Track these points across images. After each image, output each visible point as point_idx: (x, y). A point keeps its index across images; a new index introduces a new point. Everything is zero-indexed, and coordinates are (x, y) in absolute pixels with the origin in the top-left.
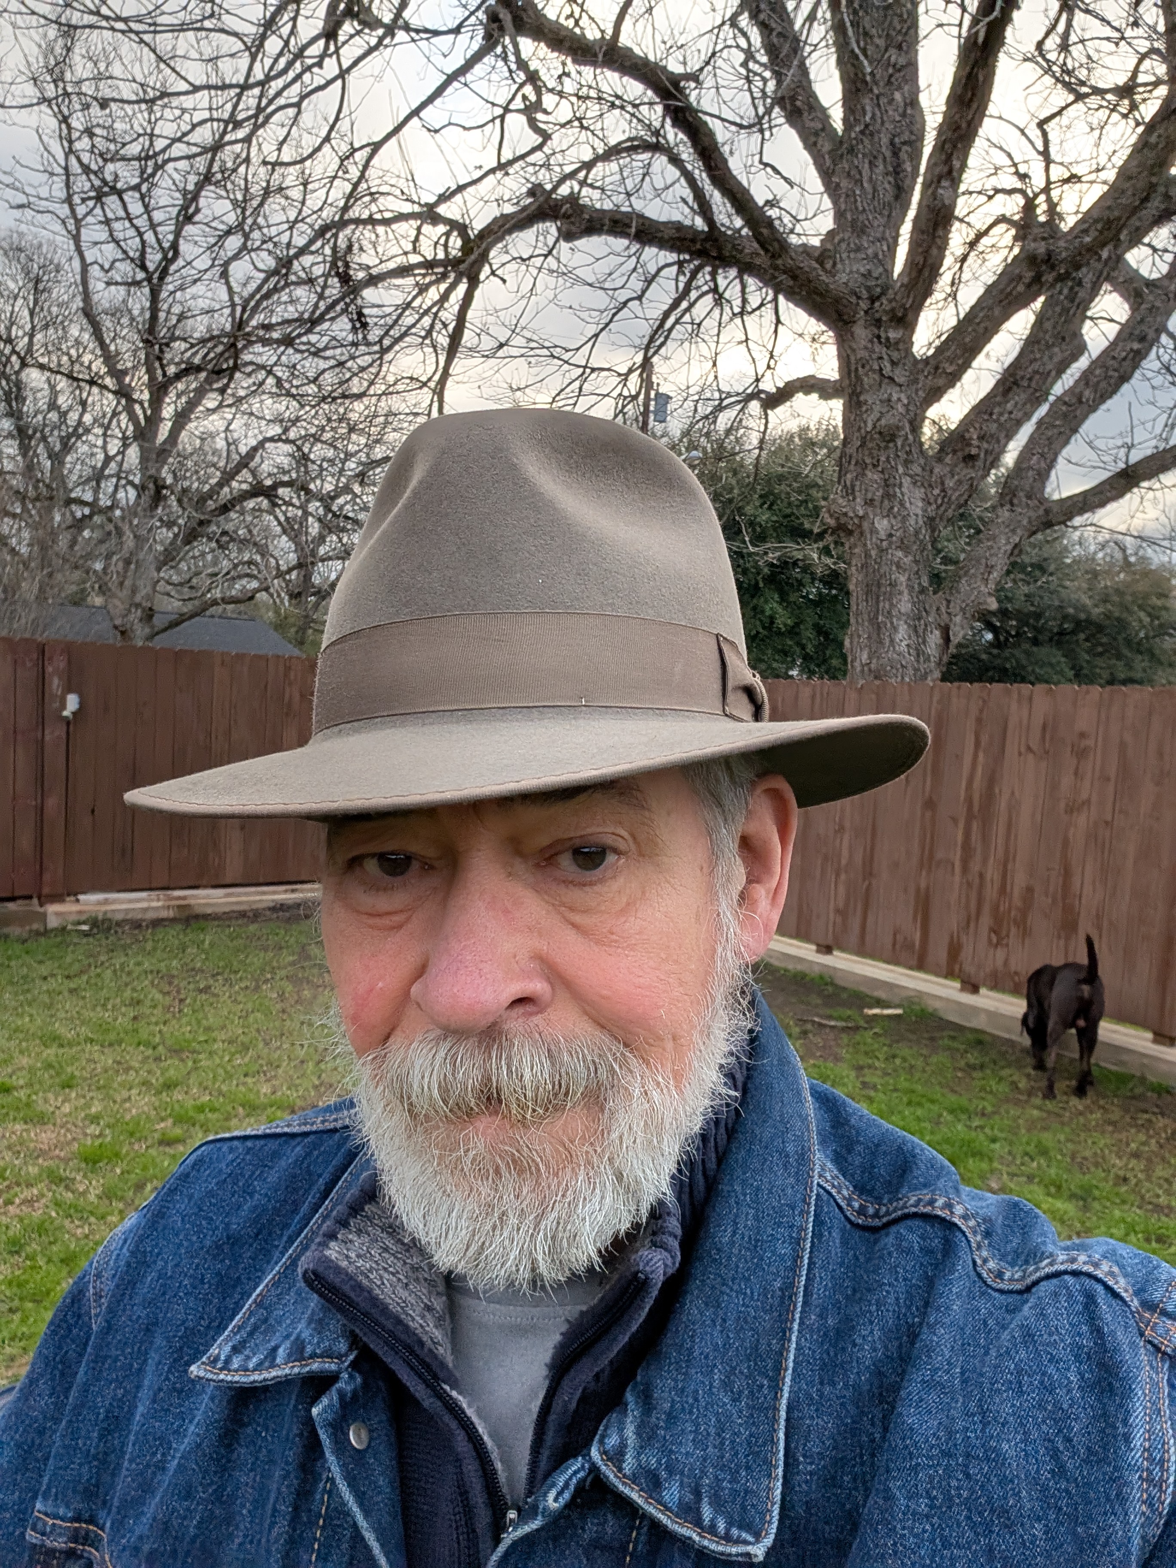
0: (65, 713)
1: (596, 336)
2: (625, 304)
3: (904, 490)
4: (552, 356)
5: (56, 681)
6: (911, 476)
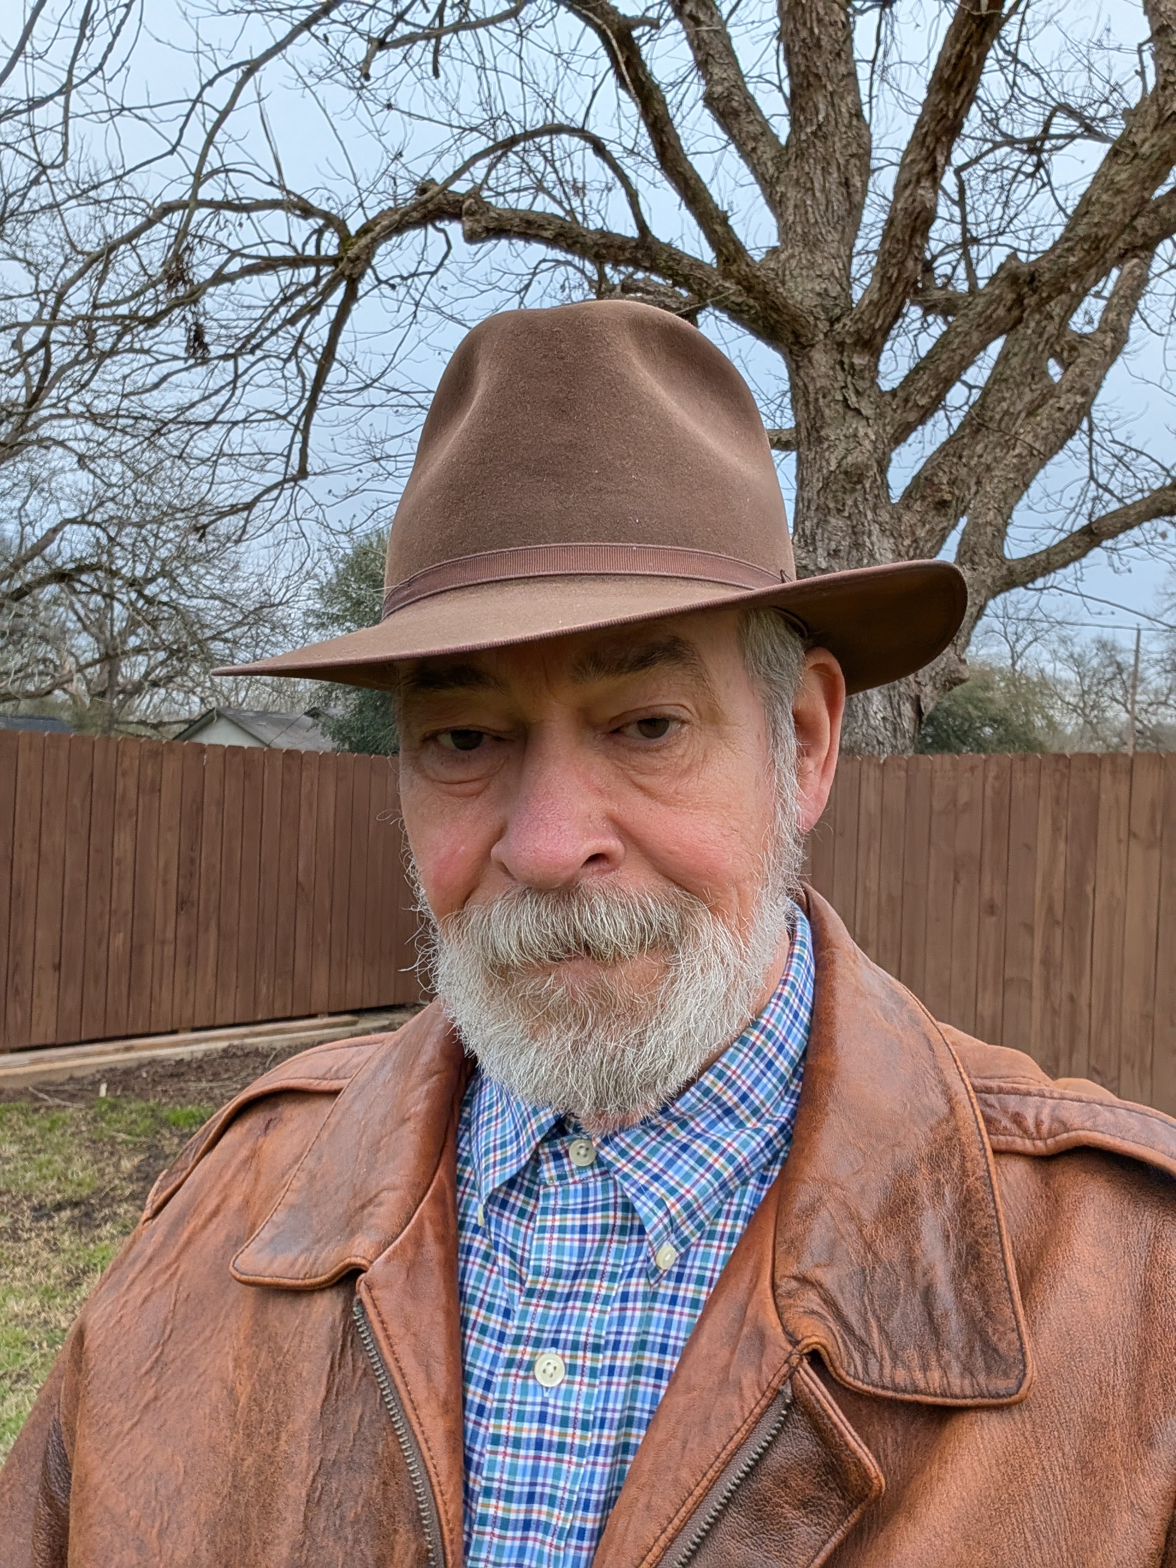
3: (874, 538)
6: (880, 524)
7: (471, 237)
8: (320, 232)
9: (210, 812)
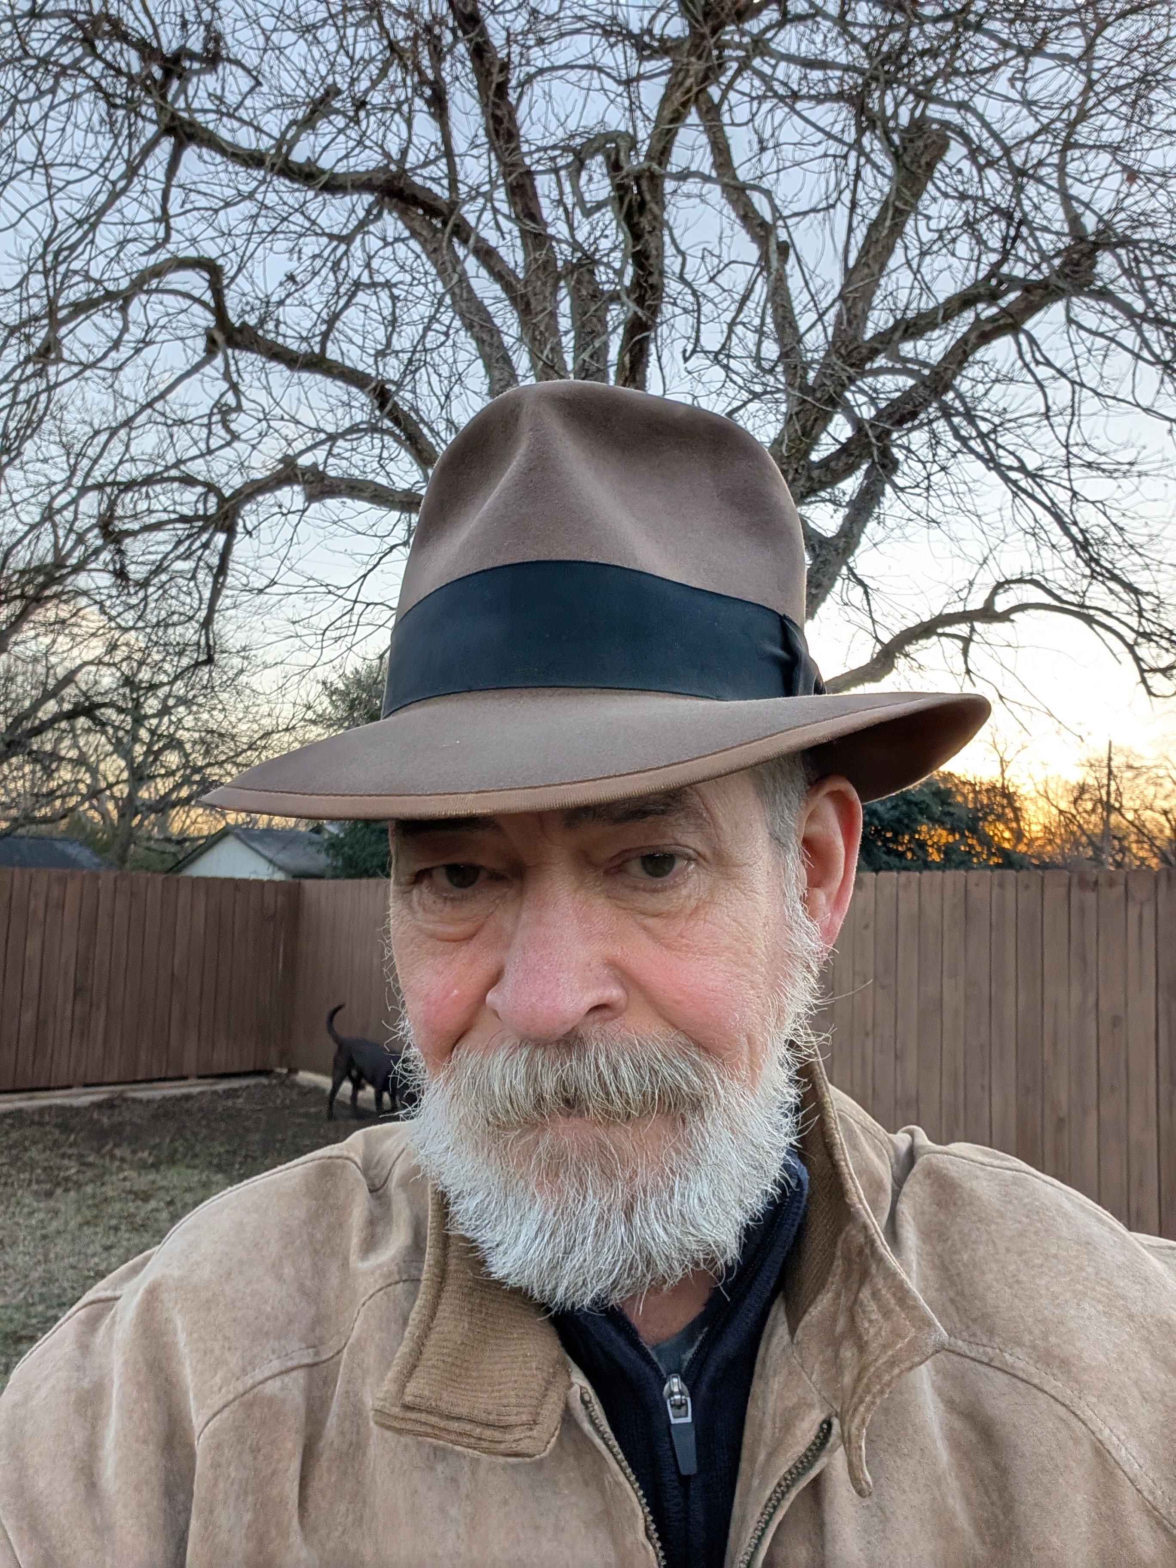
7: (311, 498)
8: (206, 495)
9: (103, 922)
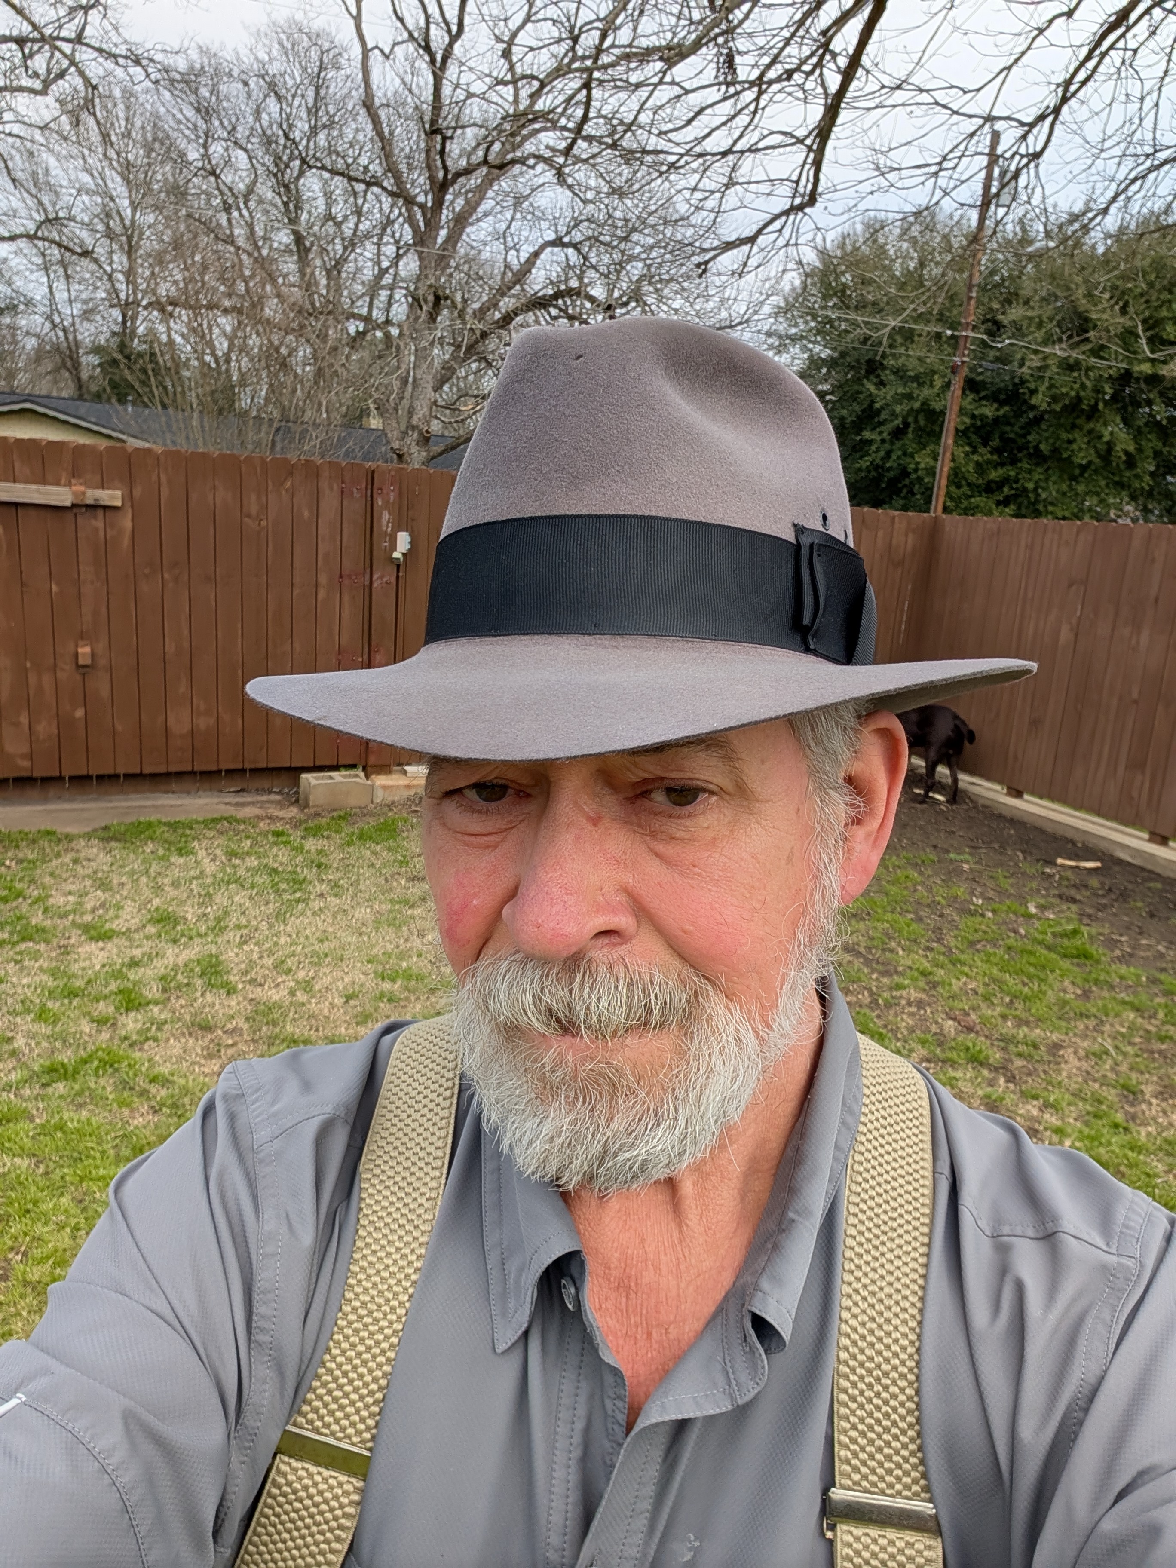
0: (396, 555)
1: (1009, 68)
2: (1051, 22)
4: (937, 103)
5: (386, 516)
